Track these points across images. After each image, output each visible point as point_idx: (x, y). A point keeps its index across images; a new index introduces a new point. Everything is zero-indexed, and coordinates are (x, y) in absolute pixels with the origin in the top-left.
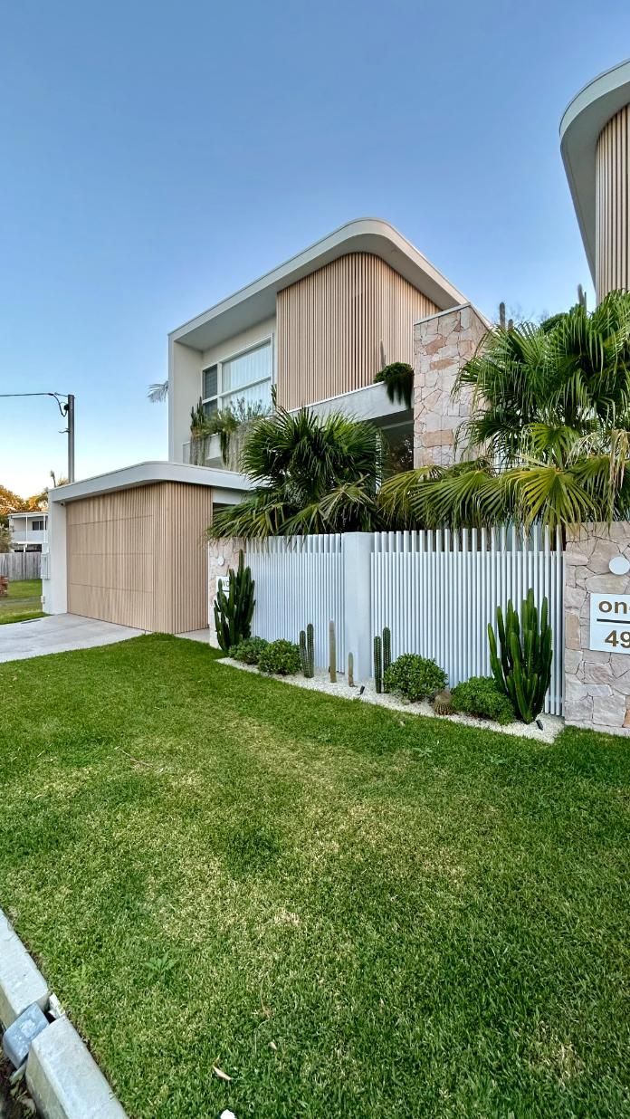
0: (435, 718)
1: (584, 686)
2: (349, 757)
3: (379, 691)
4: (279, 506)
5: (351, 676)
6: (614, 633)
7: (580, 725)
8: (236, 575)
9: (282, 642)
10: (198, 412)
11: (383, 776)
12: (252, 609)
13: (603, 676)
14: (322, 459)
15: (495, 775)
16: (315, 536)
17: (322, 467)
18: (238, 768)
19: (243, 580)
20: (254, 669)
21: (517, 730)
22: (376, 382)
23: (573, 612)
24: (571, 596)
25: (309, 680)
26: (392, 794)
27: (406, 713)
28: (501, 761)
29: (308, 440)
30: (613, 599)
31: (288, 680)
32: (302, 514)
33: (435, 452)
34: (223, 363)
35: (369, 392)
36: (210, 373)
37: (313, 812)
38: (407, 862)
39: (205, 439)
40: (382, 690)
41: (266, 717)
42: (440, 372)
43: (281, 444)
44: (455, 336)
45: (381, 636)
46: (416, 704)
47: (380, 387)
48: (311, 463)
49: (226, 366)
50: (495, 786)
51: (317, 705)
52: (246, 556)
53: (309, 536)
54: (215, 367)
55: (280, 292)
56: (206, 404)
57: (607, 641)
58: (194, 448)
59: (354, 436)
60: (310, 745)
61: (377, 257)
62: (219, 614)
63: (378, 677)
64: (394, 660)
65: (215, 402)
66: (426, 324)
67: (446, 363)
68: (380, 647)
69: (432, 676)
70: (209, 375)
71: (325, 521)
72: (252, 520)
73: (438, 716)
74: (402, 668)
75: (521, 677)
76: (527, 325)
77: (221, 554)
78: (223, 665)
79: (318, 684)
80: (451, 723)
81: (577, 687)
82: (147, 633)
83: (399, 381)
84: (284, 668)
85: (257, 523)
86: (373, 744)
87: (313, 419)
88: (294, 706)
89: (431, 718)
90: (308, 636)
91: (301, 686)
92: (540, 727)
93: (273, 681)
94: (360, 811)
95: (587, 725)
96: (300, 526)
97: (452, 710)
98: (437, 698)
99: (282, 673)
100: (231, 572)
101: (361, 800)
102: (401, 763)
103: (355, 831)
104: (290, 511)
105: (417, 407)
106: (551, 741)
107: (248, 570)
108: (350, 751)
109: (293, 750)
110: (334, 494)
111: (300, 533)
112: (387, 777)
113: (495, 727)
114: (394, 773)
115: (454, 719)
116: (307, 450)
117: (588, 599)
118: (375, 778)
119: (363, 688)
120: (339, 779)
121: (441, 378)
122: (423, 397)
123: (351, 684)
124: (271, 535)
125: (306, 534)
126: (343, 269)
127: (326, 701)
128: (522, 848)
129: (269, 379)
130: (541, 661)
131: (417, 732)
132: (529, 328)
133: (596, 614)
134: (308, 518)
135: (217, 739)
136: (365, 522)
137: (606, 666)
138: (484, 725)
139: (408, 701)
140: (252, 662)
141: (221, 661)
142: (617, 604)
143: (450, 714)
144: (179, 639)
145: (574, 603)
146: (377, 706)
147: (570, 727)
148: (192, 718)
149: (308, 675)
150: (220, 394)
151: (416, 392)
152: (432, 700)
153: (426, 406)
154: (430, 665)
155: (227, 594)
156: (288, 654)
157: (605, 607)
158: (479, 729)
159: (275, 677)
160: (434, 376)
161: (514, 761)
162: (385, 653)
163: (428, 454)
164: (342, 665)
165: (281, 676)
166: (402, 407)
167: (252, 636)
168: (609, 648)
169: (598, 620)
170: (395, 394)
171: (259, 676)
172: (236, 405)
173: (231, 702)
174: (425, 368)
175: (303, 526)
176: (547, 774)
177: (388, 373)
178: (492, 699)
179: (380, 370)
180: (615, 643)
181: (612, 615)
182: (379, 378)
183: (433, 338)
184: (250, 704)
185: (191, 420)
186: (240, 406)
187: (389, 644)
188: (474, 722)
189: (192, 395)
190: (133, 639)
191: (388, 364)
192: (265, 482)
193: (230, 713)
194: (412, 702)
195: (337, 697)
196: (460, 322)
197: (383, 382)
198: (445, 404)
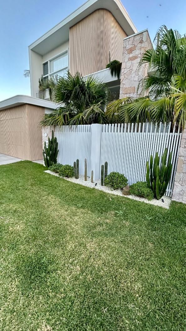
0: (123, 197)
1: (181, 187)
2: (89, 215)
3: (102, 185)
4: (67, 113)
5: (92, 179)
7: (177, 201)
8: (51, 140)
9: (67, 166)
10: (41, 80)
11: (103, 225)
12: (57, 153)
14: (84, 94)
15: (149, 225)
16: (80, 125)
17: (84, 98)
18: (41, 220)
19: (54, 142)
20: (57, 175)
21: (155, 203)
22: (107, 68)
25: (77, 179)
26: (106, 235)
27: (112, 194)
28: (150, 218)
29: (79, 86)
31: (69, 180)
32: (76, 117)
33: (127, 96)
34: (50, 61)
35: (104, 72)
36: (45, 64)
37: (70, 246)
38: (113, 280)
39: (44, 91)
40: (103, 184)
41: (59, 195)
42: (132, 61)
43: (68, 87)
44: (139, 45)
45: (104, 164)
46: (116, 190)
47: (108, 70)
48: (80, 96)
49: (52, 62)
50: (150, 231)
51: (78, 190)
52: (55, 133)
53: (78, 125)
54: (47, 63)
55: (71, 28)
56: (44, 78)
58: (40, 94)
59: (97, 88)
60: (74, 208)
61: (110, 12)
62: (45, 154)
63: (102, 180)
64: (108, 174)
65: (48, 76)
66: (129, 39)
67: (135, 58)
68: (103, 169)
69: (123, 181)
70: (45, 66)
71: (85, 120)
72: (56, 118)
73: (124, 196)
74: (112, 177)
75: (158, 183)
76: (175, 31)
77: (46, 132)
78: (46, 173)
79: (80, 181)
80: (129, 199)
81: (178, 187)
82: (23, 160)
83: (116, 68)
84: (68, 175)
85: (58, 119)
86: (99, 209)
87: (81, 77)
88: (69, 191)
89: (122, 197)
90: (77, 164)
91: (73, 182)
92: (163, 201)
93: (63, 180)
94: (91, 245)
95: (180, 201)
96: (75, 121)
97: (129, 193)
98: (124, 188)
99: (67, 176)
100: (49, 139)
101: (92, 239)
102: (110, 218)
103: (88, 259)
104: (71, 116)
105: (122, 77)
106: (168, 208)
107: (56, 138)
108: (89, 212)
109: (67, 211)
110: (88, 109)
111: (75, 124)
112: (104, 225)
113: (146, 201)
114: (107, 223)
115: (130, 197)
116: (78, 90)
118: (99, 226)
119: (96, 184)
120: (84, 226)
121: (132, 64)
122: (124, 73)
123: (92, 182)
124: (64, 125)
125: (77, 125)
126: (97, 16)
127: (82, 189)
128: (167, 270)
129: (67, 68)
130: (167, 177)
131: (116, 204)
132: (176, 34)
134: (78, 118)
135: (37, 205)
136: (100, 120)
138: (142, 200)
139: (113, 189)
140: (57, 172)
141: (46, 171)
143: (129, 195)
144: (33, 163)
145: (182, 154)
146: (101, 191)
147: (174, 201)
148: (29, 195)
149: (77, 178)
150: (49, 73)
151: (122, 71)
152: (122, 189)
153: (126, 76)
154: (122, 176)
155: (47, 147)
156: (69, 170)
158: (140, 202)
159: (65, 178)
160: (129, 64)
161: (156, 217)
162: (105, 171)
163: (125, 96)
164: (89, 174)
165: (67, 178)
166: (116, 79)
167: (57, 163)
170: (114, 73)
171: (59, 177)
172: (55, 77)
173: (46, 188)
174: (126, 61)
175: (76, 121)
176: (169, 224)
177: (112, 64)
178: (146, 190)
179: (109, 63)
182: (108, 66)
183: (130, 46)
184: (53, 189)
185: (39, 84)
186: (56, 78)
187: (107, 168)
188: (138, 199)
189: (39, 74)
190: (17, 162)
191: (112, 61)
192: (63, 105)
193: (45, 193)
194: (114, 189)
195: (87, 187)
196: (142, 39)
197: (109, 68)
198: (133, 76)
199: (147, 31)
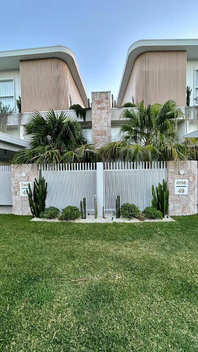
1: (173, 204)
5: (104, 214)
6: (180, 189)
13: (178, 201)
22: (70, 109)
23: (171, 185)
24: (170, 180)
30: (180, 180)
33: (99, 137)
42: (101, 111)
44: (106, 100)
47: (73, 112)
55: (21, 61)
57: (178, 192)
63: (117, 213)
66: (96, 93)
67: (103, 109)
71: (79, 158)
77: (23, 171)
79: (90, 220)
80: (146, 223)
92: (168, 217)
105: (93, 121)
110: (81, 148)
115: (147, 221)
117: (174, 182)
119: (113, 218)
121: (102, 113)
122: (95, 118)
123: (104, 217)
131: (149, 228)
133: (176, 185)
137: (178, 198)
142: (181, 182)
143: (145, 220)
145: (171, 182)
149: (84, 218)
151: (93, 116)
153: (97, 121)
157: (178, 183)
160: (98, 112)
163: (97, 138)
165: (73, 221)
168: (179, 193)
169: (177, 187)
170: (79, 115)
174: (96, 108)
177: (75, 107)
180: (180, 192)
181: (180, 185)
182: (72, 108)
183: (98, 99)
191: (73, 104)
194: (130, 219)
196: (107, 97)
197: (74, 110)
198: (103, 122)
199: (110, 92)
